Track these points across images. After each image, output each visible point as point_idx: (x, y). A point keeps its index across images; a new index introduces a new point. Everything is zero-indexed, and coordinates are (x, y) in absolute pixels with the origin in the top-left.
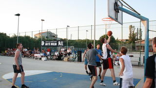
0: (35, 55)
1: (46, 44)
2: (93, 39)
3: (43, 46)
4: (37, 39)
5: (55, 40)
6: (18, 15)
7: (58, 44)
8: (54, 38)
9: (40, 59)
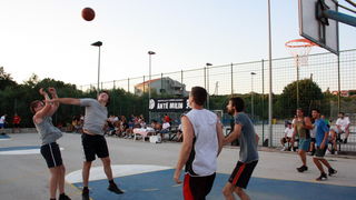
0: (136, 131)
1: (160, 107)
2: (267, 92)
3: (152, 111)
4: (140, 95)
5: (179, 96)
6: (99, 44)
7: (185, 105)
8: (177, 92)
9: (147, 139)
